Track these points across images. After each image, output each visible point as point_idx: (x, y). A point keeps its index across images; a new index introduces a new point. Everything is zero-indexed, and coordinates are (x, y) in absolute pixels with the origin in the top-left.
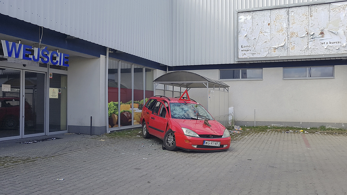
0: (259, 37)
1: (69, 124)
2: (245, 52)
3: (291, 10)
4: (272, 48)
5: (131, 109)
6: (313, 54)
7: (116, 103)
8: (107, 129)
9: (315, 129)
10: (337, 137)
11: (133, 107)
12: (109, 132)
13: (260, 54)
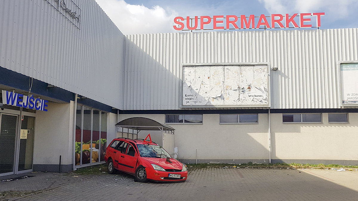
0: (201, 88)
1: (34, 163)
2: (188, 100)
3: (226, 67)
4: (211, 98)
5: (90, 148)
6: (243, 104)
7: (79, 143)
8: (74, 167)
9: (245, 164)
10: (261, 170)
11: (91, 146)
12: (76, 169)
13: (201, 102)
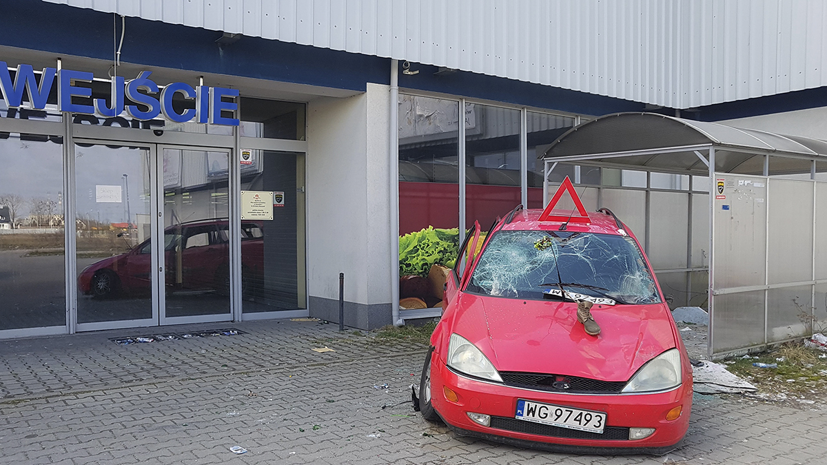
1: (311, 292)
7: (448, 232)
8: (395, 313)
12: (400, 322)
